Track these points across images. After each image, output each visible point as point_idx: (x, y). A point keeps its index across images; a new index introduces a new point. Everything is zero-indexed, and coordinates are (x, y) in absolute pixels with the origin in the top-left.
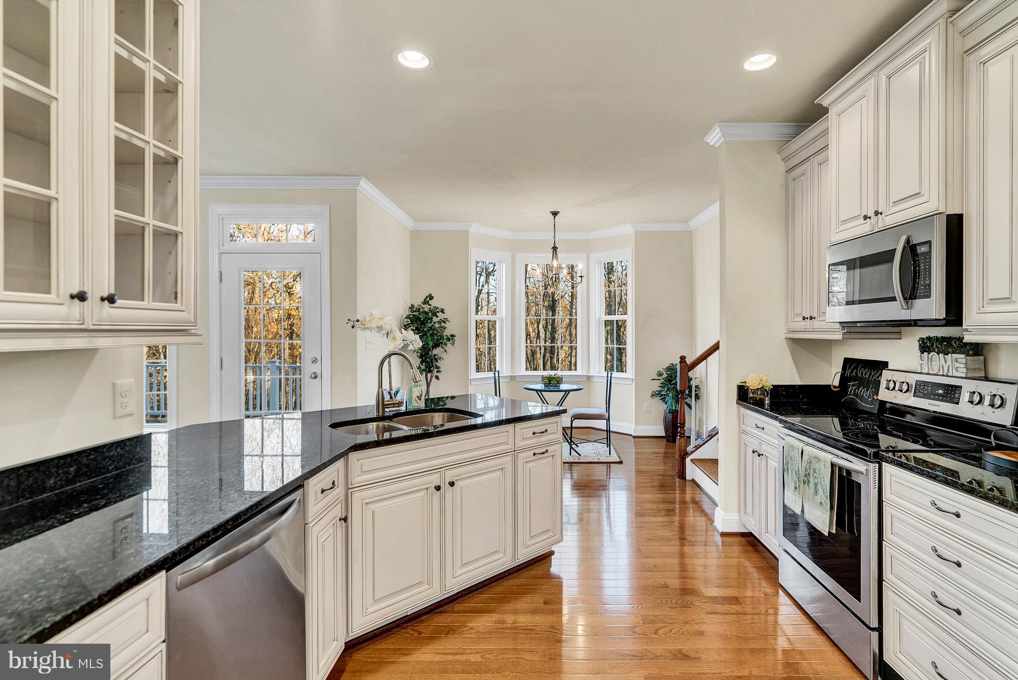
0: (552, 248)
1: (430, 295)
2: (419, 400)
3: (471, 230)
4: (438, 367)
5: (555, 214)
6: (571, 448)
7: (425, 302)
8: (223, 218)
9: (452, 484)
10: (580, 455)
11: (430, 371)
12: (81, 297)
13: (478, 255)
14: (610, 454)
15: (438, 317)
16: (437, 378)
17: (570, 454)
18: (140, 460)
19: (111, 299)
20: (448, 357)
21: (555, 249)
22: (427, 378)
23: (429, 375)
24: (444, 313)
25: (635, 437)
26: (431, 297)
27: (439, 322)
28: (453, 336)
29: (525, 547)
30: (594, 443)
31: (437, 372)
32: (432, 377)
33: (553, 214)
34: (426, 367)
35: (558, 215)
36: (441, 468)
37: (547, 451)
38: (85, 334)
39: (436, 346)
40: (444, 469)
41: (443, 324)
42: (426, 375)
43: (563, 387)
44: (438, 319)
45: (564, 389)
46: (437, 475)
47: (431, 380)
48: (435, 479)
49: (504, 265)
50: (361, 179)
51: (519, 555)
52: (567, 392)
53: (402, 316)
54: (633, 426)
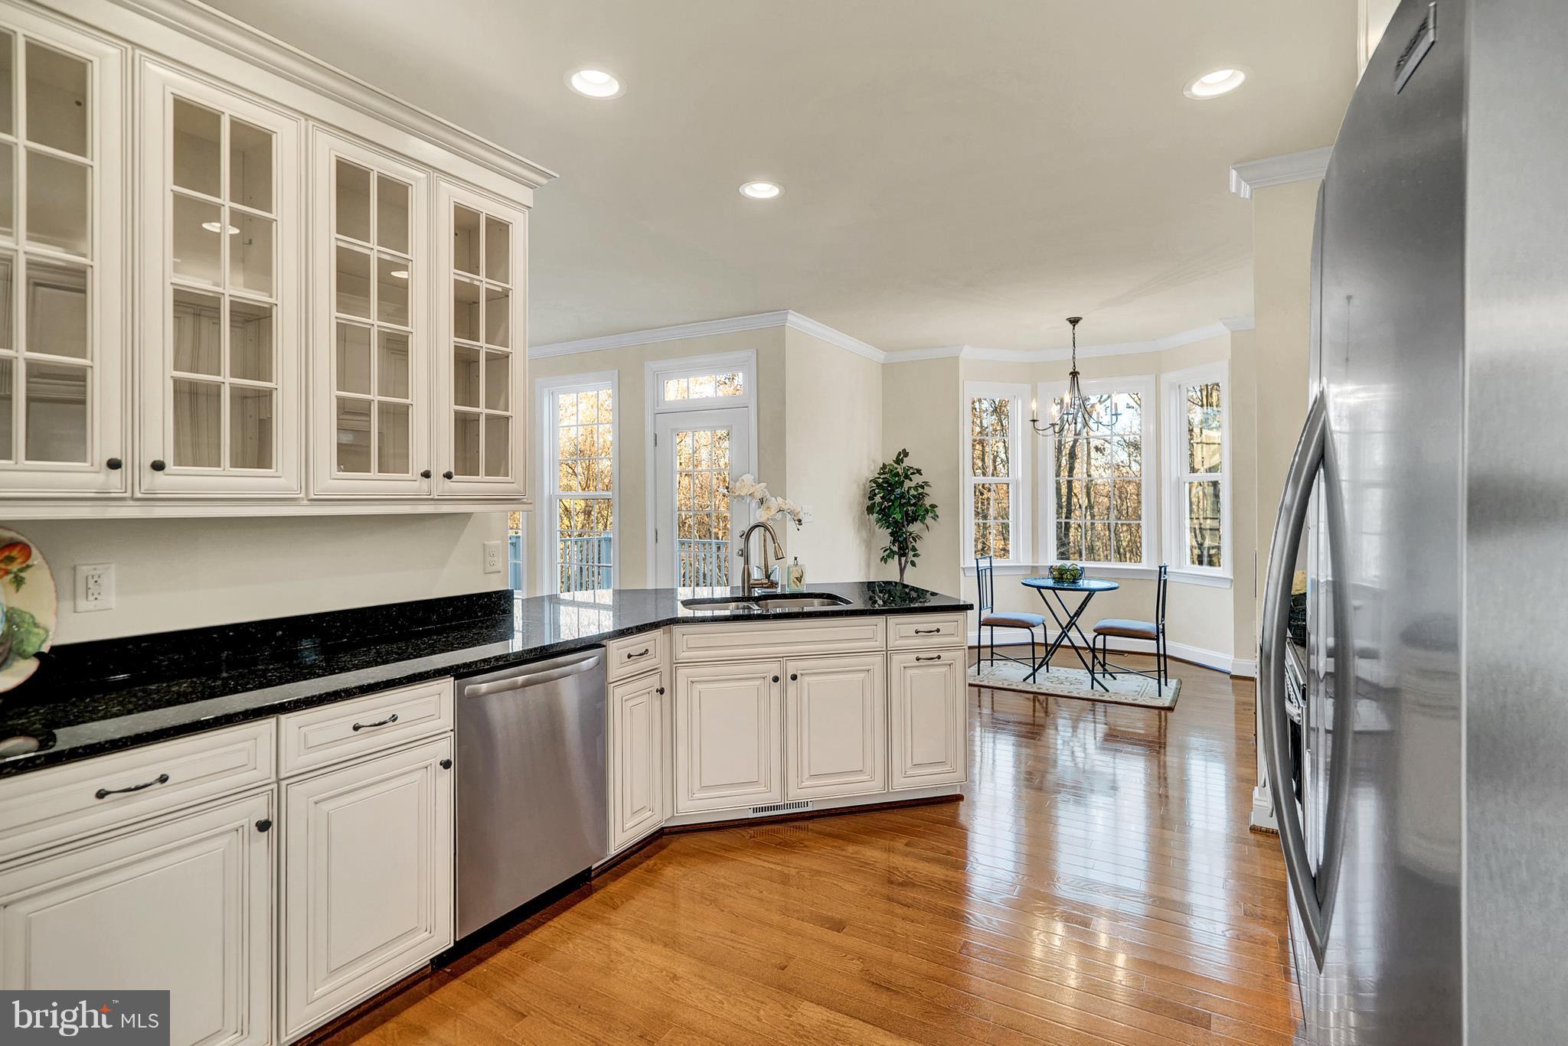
0: (1070, 374)
1: (904, 450)
2: (798, 583)
3: (962, 355)
4: (914, 549)
5: (1074, 321)
6: (1093, 678)
7: (899, 461)
8: (657, 375)
9: (794, 677)
10: (1107, 691)
11: (904, 555)
12: (426, 475)
13: (977, 390)
14: (1160, 695)
15: (911, 480)
16: (913, 564)
17: (1092, 688)
18: (504, 612)
19: (448, 476)
20: (929, 538)
21: (1074, 374)
22: (900, 564)
23: (903, 559)
24: (921, 474)
25: (1233, 677)
26: (906, 454)
27: (916, 488)
28: (933, 506)
29: (903, 775)
30: (1138, 676)
31: (914, 556)
32: (906, 562)
33: (1071, 322)
34: (899, 548)
35: (1080, 322)
36: (783, 657)
37: (939, 657)
38: (432, 502)
39: (914, 519)
40: (785, 658)
41: (920, 490)
42: (900, 560)
43: (1083, 583)
44: (913, 484)
45: (1086, 586)
46: (777, 665)
47: (905, 567)
48: (774, 669)
49: (1020, 402)
50: (788, 313)
51: (895, 783)
52: (1091, 592)
53: (867, 479)
54: (1230, 657)
